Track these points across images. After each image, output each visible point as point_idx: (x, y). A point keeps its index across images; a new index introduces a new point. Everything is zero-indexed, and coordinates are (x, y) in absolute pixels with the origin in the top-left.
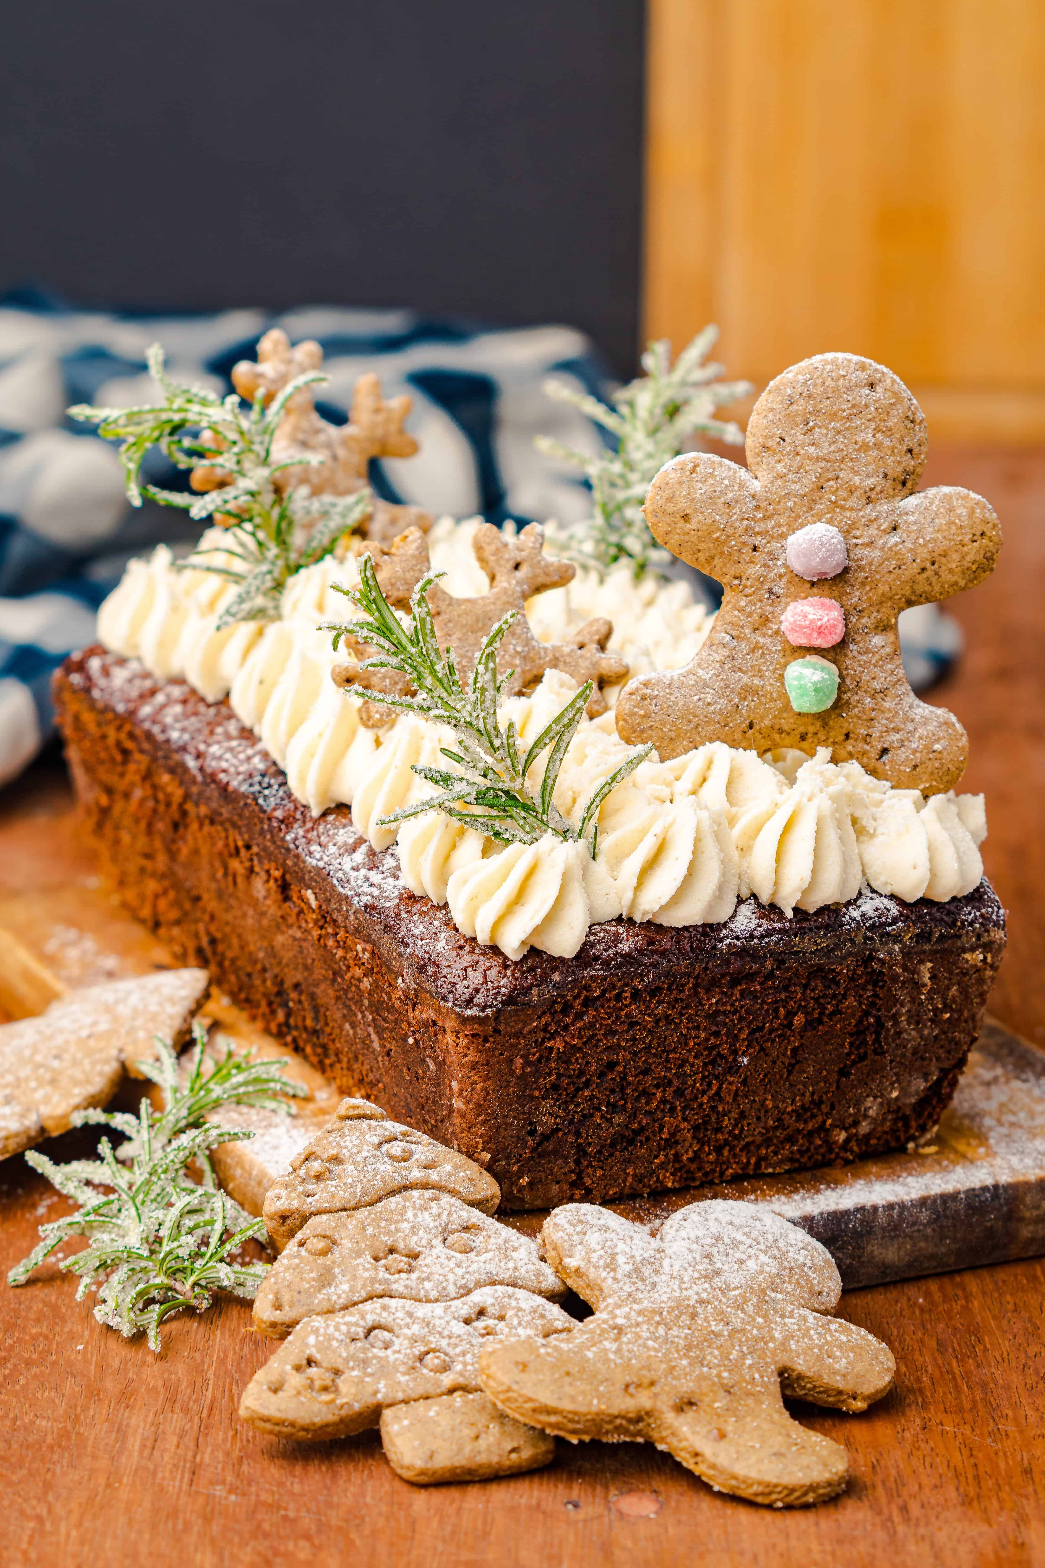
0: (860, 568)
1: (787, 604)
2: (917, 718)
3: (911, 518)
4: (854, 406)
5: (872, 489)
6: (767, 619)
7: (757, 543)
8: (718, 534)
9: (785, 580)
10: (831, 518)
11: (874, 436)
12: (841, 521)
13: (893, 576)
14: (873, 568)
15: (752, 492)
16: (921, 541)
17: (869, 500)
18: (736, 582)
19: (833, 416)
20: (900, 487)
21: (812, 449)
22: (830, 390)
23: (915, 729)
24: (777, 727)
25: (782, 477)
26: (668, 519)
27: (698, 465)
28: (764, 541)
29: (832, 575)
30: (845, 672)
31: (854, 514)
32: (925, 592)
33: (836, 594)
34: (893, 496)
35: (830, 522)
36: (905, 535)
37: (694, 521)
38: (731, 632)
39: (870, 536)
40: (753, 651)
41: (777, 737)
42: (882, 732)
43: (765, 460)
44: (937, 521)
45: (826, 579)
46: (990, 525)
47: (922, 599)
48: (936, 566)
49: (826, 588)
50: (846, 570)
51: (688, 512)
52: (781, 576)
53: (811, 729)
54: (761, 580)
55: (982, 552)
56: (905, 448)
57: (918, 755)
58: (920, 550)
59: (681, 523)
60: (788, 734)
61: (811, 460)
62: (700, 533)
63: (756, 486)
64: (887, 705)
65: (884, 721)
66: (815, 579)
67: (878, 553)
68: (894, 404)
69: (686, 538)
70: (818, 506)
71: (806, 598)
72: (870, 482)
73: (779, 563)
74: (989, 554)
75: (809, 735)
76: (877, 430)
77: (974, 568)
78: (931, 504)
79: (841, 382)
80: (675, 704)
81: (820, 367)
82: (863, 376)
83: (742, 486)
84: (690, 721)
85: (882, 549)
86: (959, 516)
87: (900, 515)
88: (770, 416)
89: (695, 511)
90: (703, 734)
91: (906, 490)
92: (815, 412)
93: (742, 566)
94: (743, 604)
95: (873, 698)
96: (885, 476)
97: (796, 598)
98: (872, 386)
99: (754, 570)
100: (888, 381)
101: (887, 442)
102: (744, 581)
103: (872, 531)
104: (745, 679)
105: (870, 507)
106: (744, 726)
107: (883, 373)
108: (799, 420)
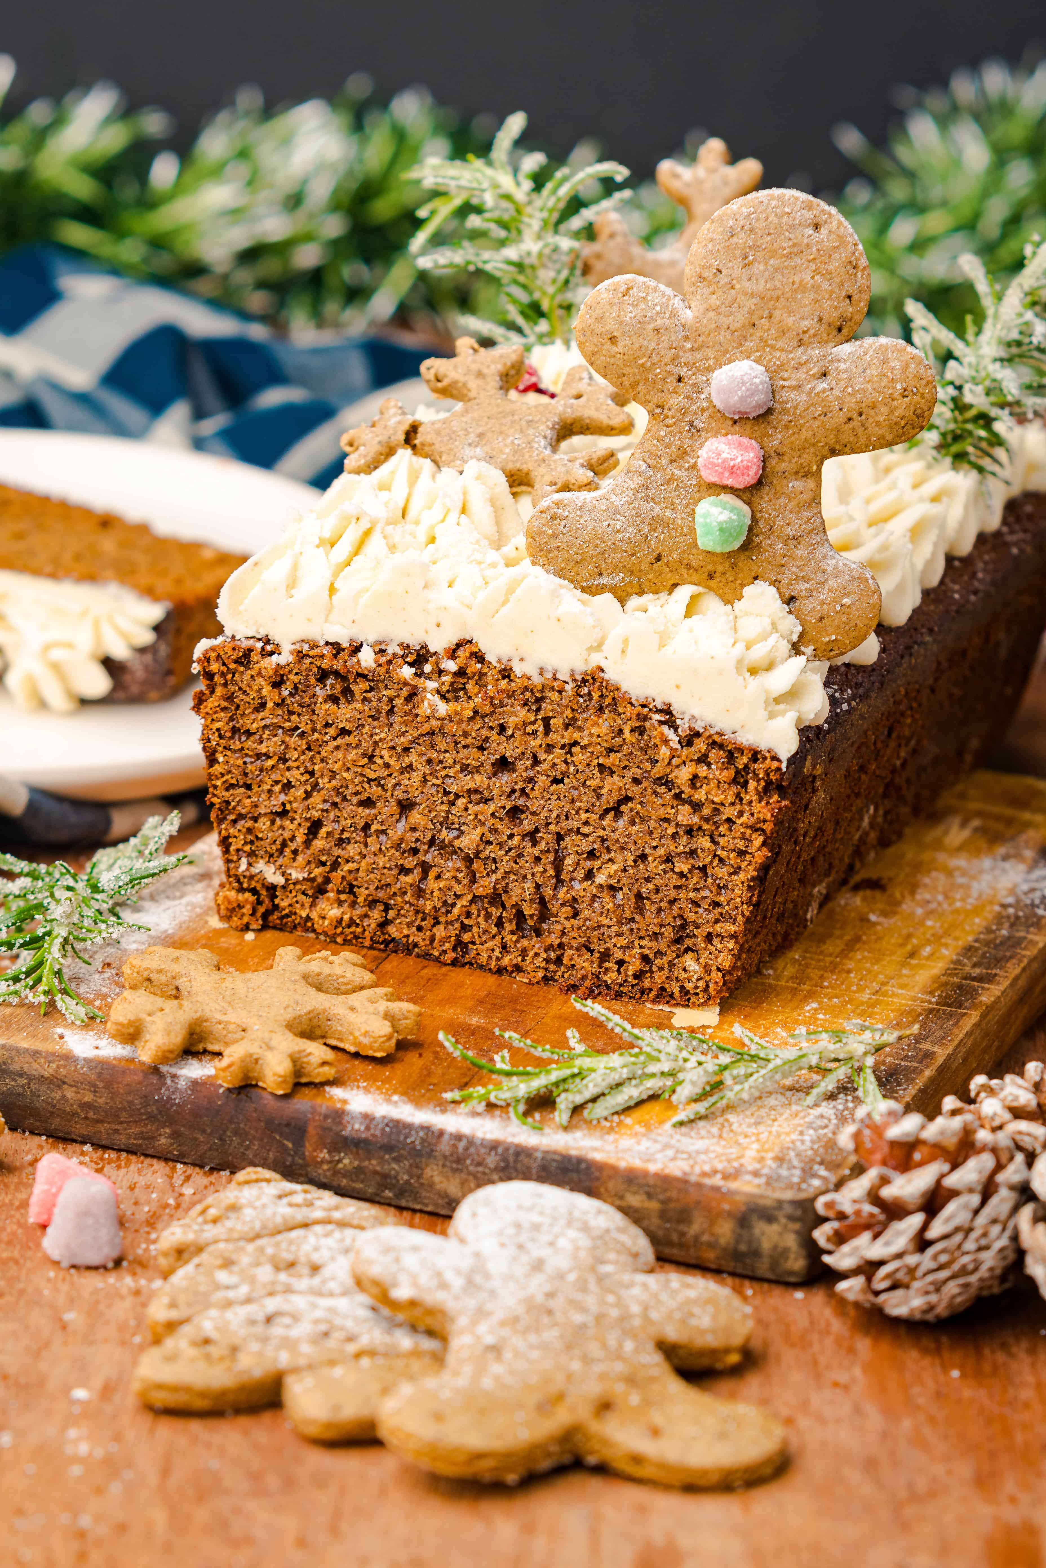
0: (785, 411)
1: (707, 439)
2: (830, 569)
3: (843, 366)
4: (794, 245)
5: (804, 332)
6: (685, 452)
7: (682, 374)
8: (644, 360)
9: (706, 414)
10: (761, 356)
11: (813, 278)
12: (770, 361)
13: (817, 423)
14: (798, 412)
15: (683, 321)
16: (850, 390)
17: (801, 342)
18: (658, 411)
19: (773, 254)
20: (835, 332)
21: (747, 284)
22: (772, 226)
23: (826, 581)
24: (685, 562)
25: (716, 309)
26: (595, 340)
27: (632, 288)
28: (690, 373)
29: (755, 414)
30: (758, 515)
31: (784, 355)
32: (850, 442)
33: (758, 434)
34: (827, 342)
35: (758, 361)
36: (834, 382)
37: (621, 344)
38: (648, 461)
39: (798, 380)
40: (668, 482)
41: (684, 572)
42: (791, 579)
43: (700, 291)
44: (868, 371)
45: (748, 418)
46: (924, 382)
47: (847, 449)
48: (863, 417)
49: (748, 427)
50: (770, 411)
51: (615, 334)
52: (703, 410)
53: (720, 569)
54: (683, 411)
55: (912, 408)
56: (844, 294)
57: (825, 606)
58: (848, 399)
59: (608, 345)
60: (696, 570)
61: (746, 294)
62: (626, 357)
63: (688, 315)
64: (799, 553)
65: (794, 569)
66: (736, 417)
67: (804, 397)
68: (837, 247)
69: (612, 361)
70: (748, 343)
71: (726, 435)
72: (806, 324)
73: (703, 396)
74: (919, 412)
75: (718, 574)
76: (817, 272)
77: (903, 423)
78: (865, 354)
79: (785, 220)
80: (584, 527)
81: (766, 201)
82: (809, 215)
83: (674, 314)
84: (597, 546)
85: (809, 394)
86: (893, 369)
87: (832, 361)
88: (710, 246)
89: (623, 333)
90: (609, 561)
91: (841, 337)
92: (756, 247)
93: (665, 395)
94: (662, 433)
95: (785, 544)
96: (820, 320)
97: (716, 434)
98: (816, 227)
99: (677, 401)
100: (835, 223)
101: (825, 286)
102: (666, 411)
103: (801, 375)
104: (657, 510)
105: (801, 349)
106: (652, 557)
107: (830, 214)
108: (738, 253)
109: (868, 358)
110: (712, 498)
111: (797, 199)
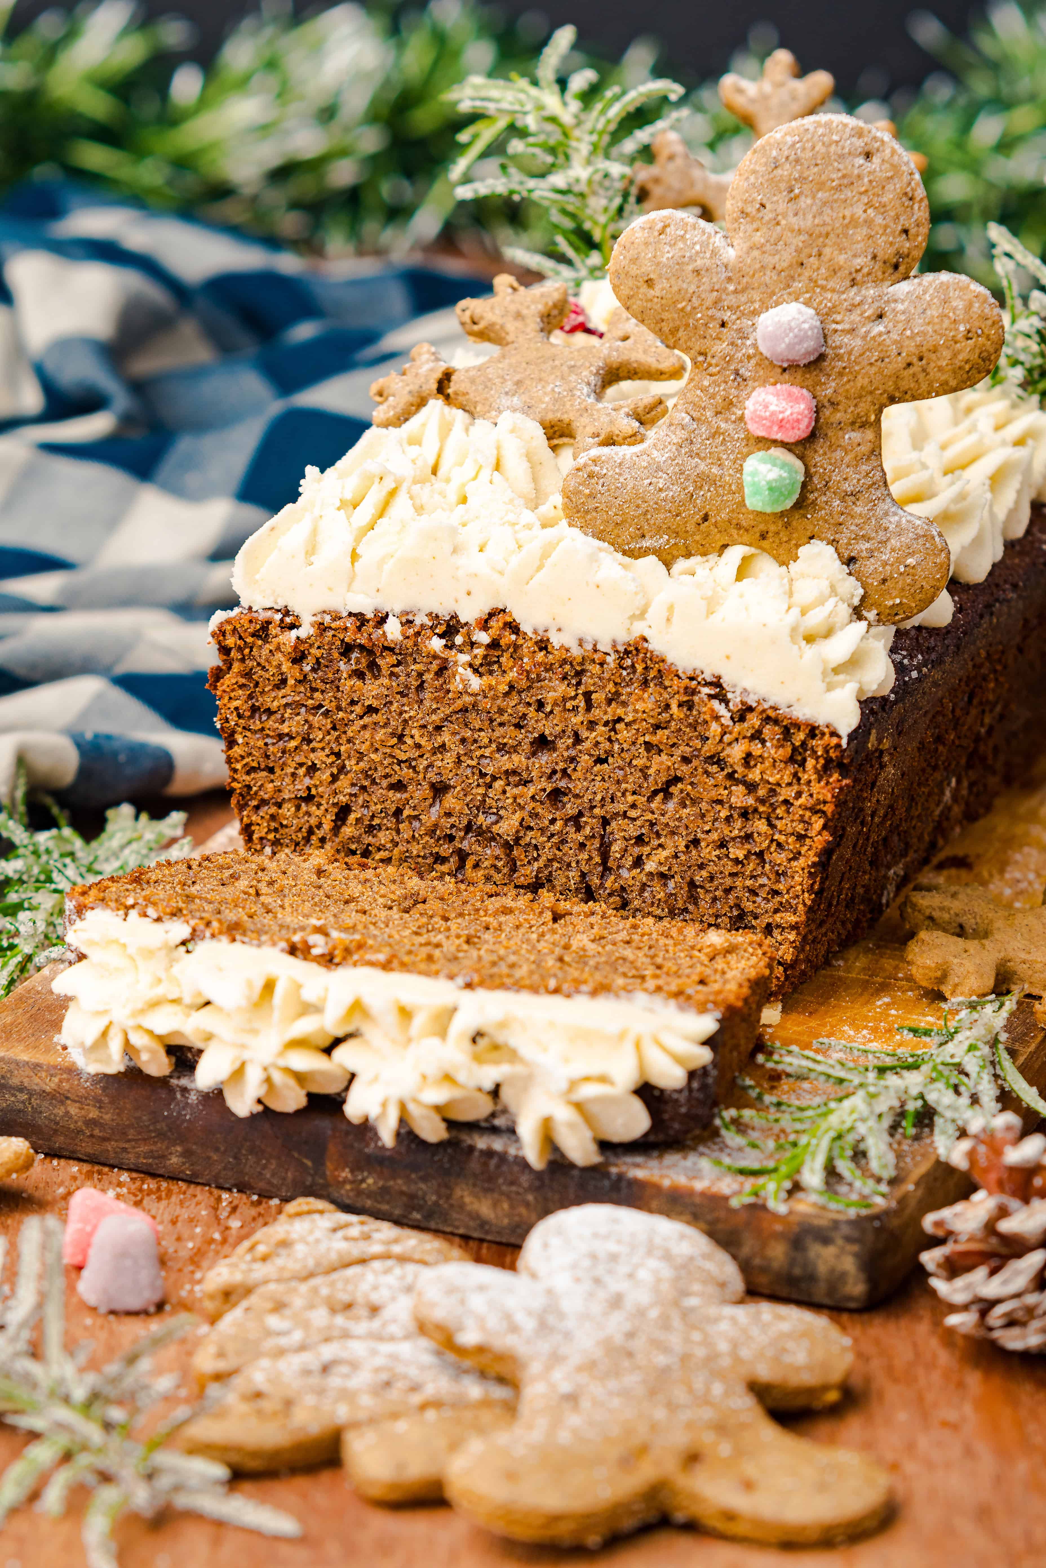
0: (839, 357)
1: (754, 389)
2: (892, 527)
3: (900, 307)
4: (844, 176)
5: (857, 271)
6: (731, 403)
7: (725, 318)
8: (684, 304)
9: (753, 362)
10: (810, 298)
11: (865, 211)
12: (821, 303)
13: (874, 370)
14: (853, 358)
15: (725, 261)
16: (908, 333)
17: (854, 283)
18: (701, 358)
19: (821, 186)
20: (891, 270)
21: (793, 220)
22: (819, 157)
23: (888, 539)
24: (734, 522)
25: (760, 247)
26: (630, 283)
27: (669, 225)
28: (734, 317)
29: (806, 361)
30: (813, 470)
31: (835, 297)
32: (910, 389)
33: (810, 382)
34: (882, 280)
35: (807, 304)
36: (891, 324)
37: (658, 287)
38: (692, 413)
39: (852, 323)
40: (713, 436)
41: (734, 532)
42: (850, 539)
43: (742, 228)
44: (929, 312)
45: (798, 366)
46: (989, 322)
47: (907, 397)
48: (924, 362)
49: (799, 375)
50: (822, 357)
51: (652, 276)
52: (749, 357)
53: (773, 528)
54: (728, 359)
55: (977, 351)
56: (900, 228)
57: (888, 568)
58: (907, 343)
59: (644, 289)
60: (747, 530)
61: (792, 231)
62: (664, 302)
63: (730, 254)
64: (858, 510)
65: (853, 528)
66: (785, 365)
67: (859, 342)
68: (891, 178)
69: (649, 305)
70: (796, 284)
71: (775, 384)
72: (859, 262)
73: (748, 342)
74: (985, 354)
75: (770, 534)
76: (869, 205)
77: (967, 367)
78: (925, 292)
79: (833, 148)
80: (624, 486)
81: (812, 129)
82: (859, 143)
83: (714, 253)
84: (638, 506)
85: (864, 338)
86: (954, 309)
87: (888, 302)
88: (752, 179)
89: (660, 276)
90: (652, 522)
91: (897, 275)
92: (802, 179)
93: (708, 342)
94: (706, 383)
95: (843, 500)
96: (874, 257)
97: (764, 383)
98: (868, 155)
99: (721, 348)
100: (888, 151)
101: (879, 220)
102: (709, 359)
103: (855, 317)
104: (702, 467)
105: (855, 289)
106: (698, 517)
107: (883, 141)
108: (783, 186)
109: (928, 297)
110: (761, 454)
111: (845, 125)
